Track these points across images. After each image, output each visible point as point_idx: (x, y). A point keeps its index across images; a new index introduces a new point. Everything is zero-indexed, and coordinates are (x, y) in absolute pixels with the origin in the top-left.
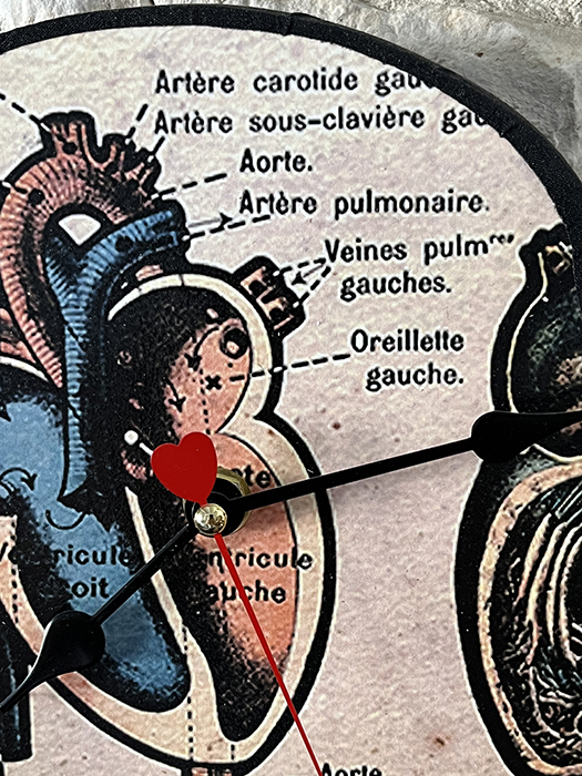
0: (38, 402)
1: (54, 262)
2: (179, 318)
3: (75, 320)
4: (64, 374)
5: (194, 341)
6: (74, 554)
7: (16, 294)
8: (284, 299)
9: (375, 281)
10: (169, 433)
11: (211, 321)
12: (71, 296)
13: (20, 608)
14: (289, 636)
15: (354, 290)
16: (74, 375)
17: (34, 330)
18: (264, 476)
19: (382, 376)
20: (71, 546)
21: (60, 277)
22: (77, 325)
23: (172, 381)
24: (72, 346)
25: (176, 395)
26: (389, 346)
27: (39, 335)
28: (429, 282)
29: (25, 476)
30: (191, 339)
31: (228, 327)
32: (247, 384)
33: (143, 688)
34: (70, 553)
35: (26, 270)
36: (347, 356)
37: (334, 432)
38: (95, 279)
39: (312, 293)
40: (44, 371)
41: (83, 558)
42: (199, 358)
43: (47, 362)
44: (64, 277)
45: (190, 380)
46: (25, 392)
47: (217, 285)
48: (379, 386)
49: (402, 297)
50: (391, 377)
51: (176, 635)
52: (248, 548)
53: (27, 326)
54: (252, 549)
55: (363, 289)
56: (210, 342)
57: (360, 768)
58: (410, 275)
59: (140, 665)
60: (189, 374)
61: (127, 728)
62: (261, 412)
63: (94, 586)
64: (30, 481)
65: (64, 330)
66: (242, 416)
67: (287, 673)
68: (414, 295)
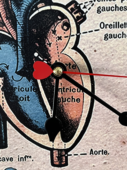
0: (9, 44)
1: (14, 2)
2: (50, 19)
3: (20, 20)
4: (17, 36)
5: (54, 26)
6: (20, 88)
7: (3, 12)
8: (80, 13)
9: (107, 8)
10: (47, 53)
11: (59, 20)
12: (19, 13)
13: (4, 104)
14: (81, 112)
15: (101, 10)
16: (19, 36)
17: (8, 23)
18: (74, 66)
19: (109, 36)
20: (19, 86)
21: (16, 7)
22: (20, 21)
23: (48, 38)
24: (19, 28)
25: (49, 42)
26: (111, 27)
27: (9, 24)
28: (122, 8)
29: (6, 66)
30: (53, 25)
31: (64, 22)
32: (69, 39)
33: (40, 127)
34: (19, 88)
35: (6, 5)
36: (99, 30)
37: (95, 53)
38: (26, 7)
39: (89, 11)
40: (11, 35)
41: (22, 90)
42: (56, 31)
43: (12, 32)
44: (17, 7)
45: (53, 37)
46: (6, 41)
47: (61, 9)
48: (108, 39)
49: (114, 12)
50: (111, 36)
51: (49, 112)
52: (69, 87)
53: (6, 22)
54: (71, 87)
55: (103, 10)
56: (59, 26)
57: (101, 150)
58: (117, 6)
59: (39, 121)
60: (52, 36)
61: (35, 139)
62: (73, 47)
63: (25, 98)
64: (7, 67)
65: (17, 22)
66: (68, 48)
67: (80, 123)
68: (118, 12)
